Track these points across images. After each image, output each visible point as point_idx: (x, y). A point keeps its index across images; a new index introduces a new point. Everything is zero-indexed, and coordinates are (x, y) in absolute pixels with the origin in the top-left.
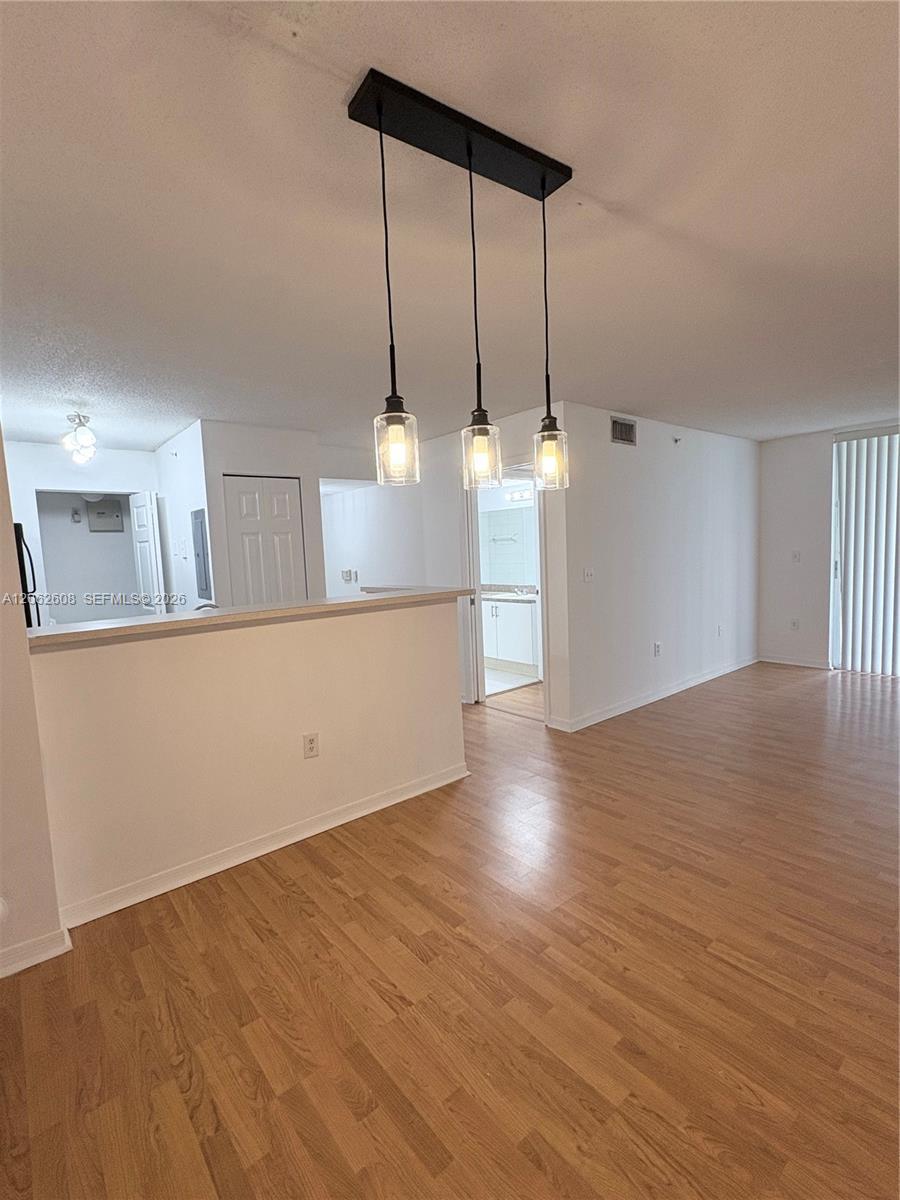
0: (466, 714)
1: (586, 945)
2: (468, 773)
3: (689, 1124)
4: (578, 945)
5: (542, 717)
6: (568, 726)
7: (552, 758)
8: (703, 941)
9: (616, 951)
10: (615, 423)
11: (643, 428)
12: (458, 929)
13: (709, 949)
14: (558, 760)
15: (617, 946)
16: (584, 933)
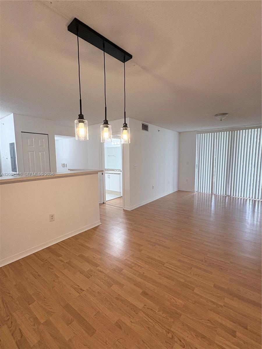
0: (100, 207)
1: (133, 268)
2: (101, 223)
3: (159, 310)
4: (131, 268)
5: (122, 207)
6: (129, 209)
7: (125, 218)
8: (163, 264)
9: (141, 268)
10: (143, 125)
11: (150, 126)
12: (98, 268)
13: (165, 265)
14: (127, 218)
15: (141, 267)
16: (133, 265)
